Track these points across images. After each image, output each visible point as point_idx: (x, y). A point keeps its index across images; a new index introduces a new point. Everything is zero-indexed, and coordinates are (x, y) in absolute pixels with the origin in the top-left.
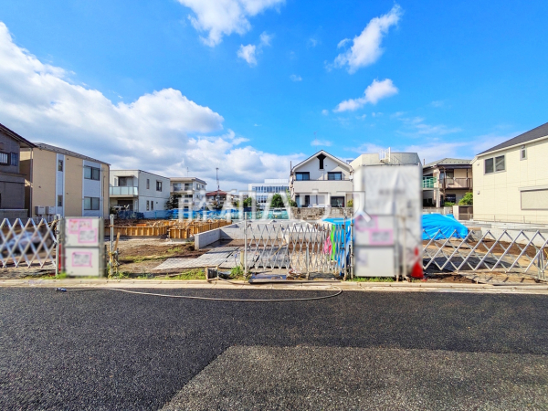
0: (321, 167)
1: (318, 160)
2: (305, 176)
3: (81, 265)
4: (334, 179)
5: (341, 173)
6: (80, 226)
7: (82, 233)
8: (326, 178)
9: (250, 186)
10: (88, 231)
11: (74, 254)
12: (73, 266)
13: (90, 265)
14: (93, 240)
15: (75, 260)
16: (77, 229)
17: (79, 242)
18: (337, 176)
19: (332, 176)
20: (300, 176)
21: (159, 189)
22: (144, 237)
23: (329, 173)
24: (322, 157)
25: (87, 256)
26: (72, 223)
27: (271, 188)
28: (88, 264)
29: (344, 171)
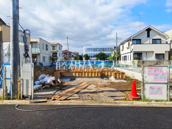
0: (148, 36)
1: (146, 32)
2: (138, 41)
3: (155, 94)
4: (156, 43)
5: (160, 39)
6: (155, 71)
7: (157, 75)
8: (151, 42)
9: (84, 48)
10: (160, 74)
11: (151, 87)
12: (150, 94)
13: (161, 94)
14: (164, 79)
15: (151, 91)
16: (153, 72)
17: (154, 80)
18: (158, 41)
19: (155, 41)
20: (135, 42)
21: (47, 49)
22: (91, 77)
23: (153, 40)
24: (149, 30)
25: (159, 88)
26: (149, 69)
27: (97, 49)
28: (160, 93)
29: (162, 39)
